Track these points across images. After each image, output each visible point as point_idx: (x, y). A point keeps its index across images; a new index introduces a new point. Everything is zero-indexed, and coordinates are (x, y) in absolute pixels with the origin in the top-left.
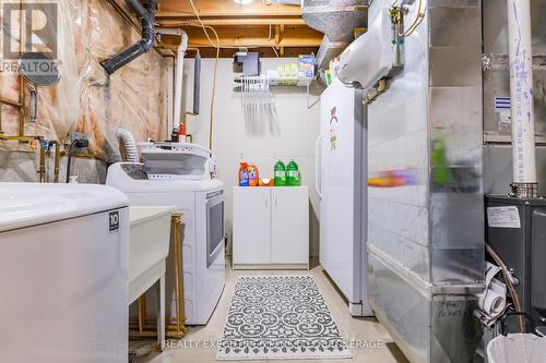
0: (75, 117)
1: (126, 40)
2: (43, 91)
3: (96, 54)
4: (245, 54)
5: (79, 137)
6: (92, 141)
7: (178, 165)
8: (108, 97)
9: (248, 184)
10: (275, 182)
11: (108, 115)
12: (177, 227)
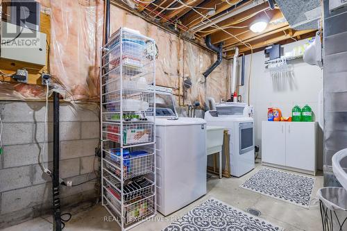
0: (196, 96)
1: (212, 61)
2: (188, 90)
3: (202, 72)
4: (271, 47)
5: (197, 102)
6: (200, 103)
7: (229, 111)
8: (206, 86)
9: (273, 120)
10: (293, 119)
11: (205, 93)
12: (226, 136)
